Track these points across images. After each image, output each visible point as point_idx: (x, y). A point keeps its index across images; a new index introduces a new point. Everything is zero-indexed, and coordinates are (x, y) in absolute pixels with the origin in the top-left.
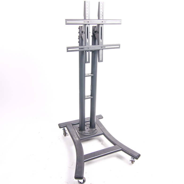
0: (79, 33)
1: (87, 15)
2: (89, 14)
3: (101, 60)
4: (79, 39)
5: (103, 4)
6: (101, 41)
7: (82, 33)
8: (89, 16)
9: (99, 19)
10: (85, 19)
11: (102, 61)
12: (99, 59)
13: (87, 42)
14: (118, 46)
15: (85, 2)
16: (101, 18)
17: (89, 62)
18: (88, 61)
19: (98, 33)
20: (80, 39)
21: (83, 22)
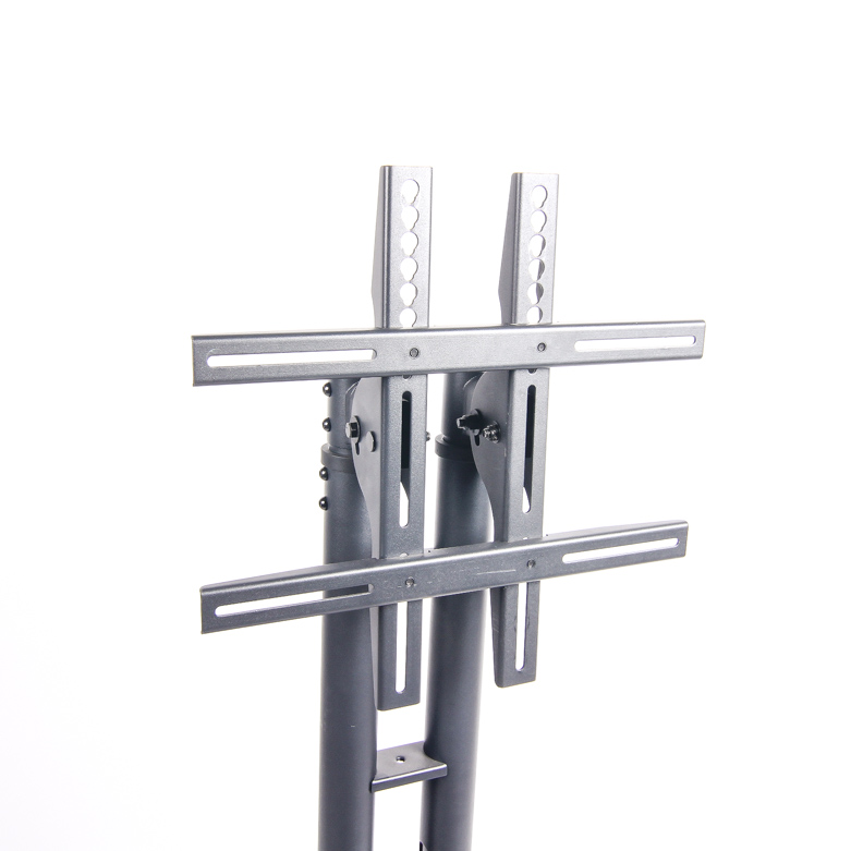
0: (329, 425)
1: (404, 293)
2: (422, 279)
3: (519, 665)
4: (326, 475)
5: (552, 193)
6: (521, 503)
7: (354, 434)
8: (423, 296)
9: (510, 319)
10: (385, 327)
11: (528, 674)
12: (507, 659)
13: (403, 521)
14: (672, 543)
15: (387, 174)
16: (532, 317)
17: (410, 697)
18: (400, 686)
19: (502, 433)
20: (340, 478)
21: (367, 355)
